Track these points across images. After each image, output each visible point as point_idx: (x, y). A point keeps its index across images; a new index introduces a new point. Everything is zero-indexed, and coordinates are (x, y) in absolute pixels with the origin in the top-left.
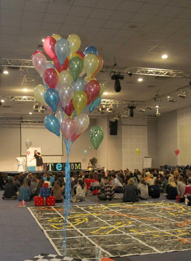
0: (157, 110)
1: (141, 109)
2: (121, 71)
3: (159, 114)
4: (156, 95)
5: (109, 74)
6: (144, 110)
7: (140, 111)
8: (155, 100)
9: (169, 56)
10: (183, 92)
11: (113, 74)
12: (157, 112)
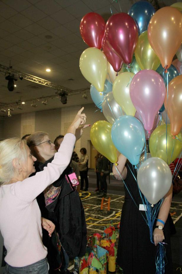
0: (9, 112)
1: (2, 110)
2: (15, 74)
3: (11, 115)
4: (19, 100)
5: (4, 74)
6: (5, 111)
7: (2, 111)
8: (17, 104)
9: (51, 71)
10: (45, 100)
11: (7, 75)
12: (8, 114)
